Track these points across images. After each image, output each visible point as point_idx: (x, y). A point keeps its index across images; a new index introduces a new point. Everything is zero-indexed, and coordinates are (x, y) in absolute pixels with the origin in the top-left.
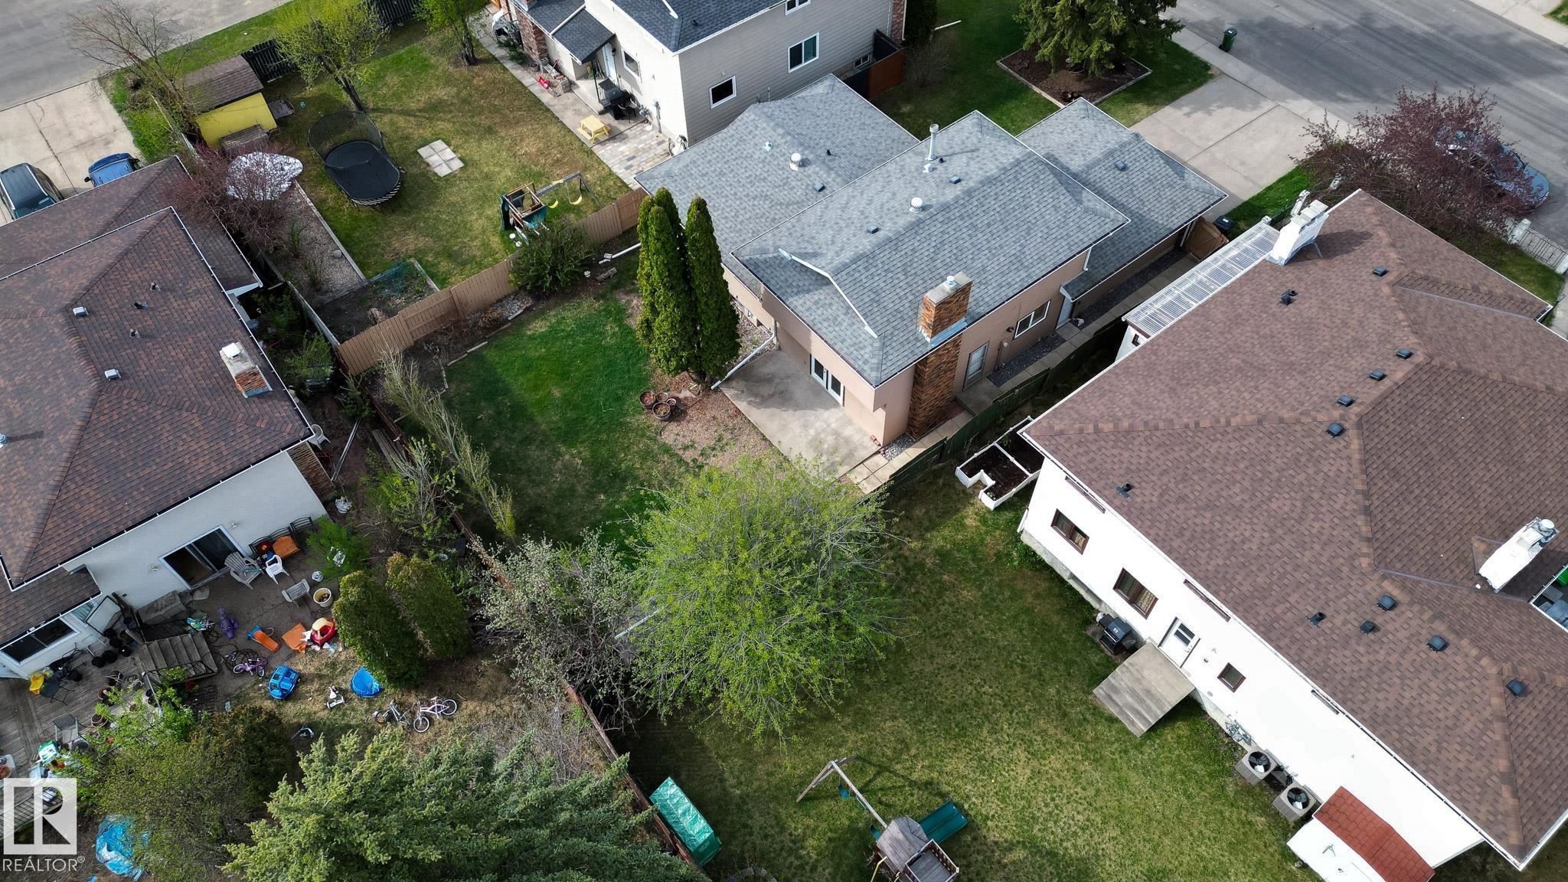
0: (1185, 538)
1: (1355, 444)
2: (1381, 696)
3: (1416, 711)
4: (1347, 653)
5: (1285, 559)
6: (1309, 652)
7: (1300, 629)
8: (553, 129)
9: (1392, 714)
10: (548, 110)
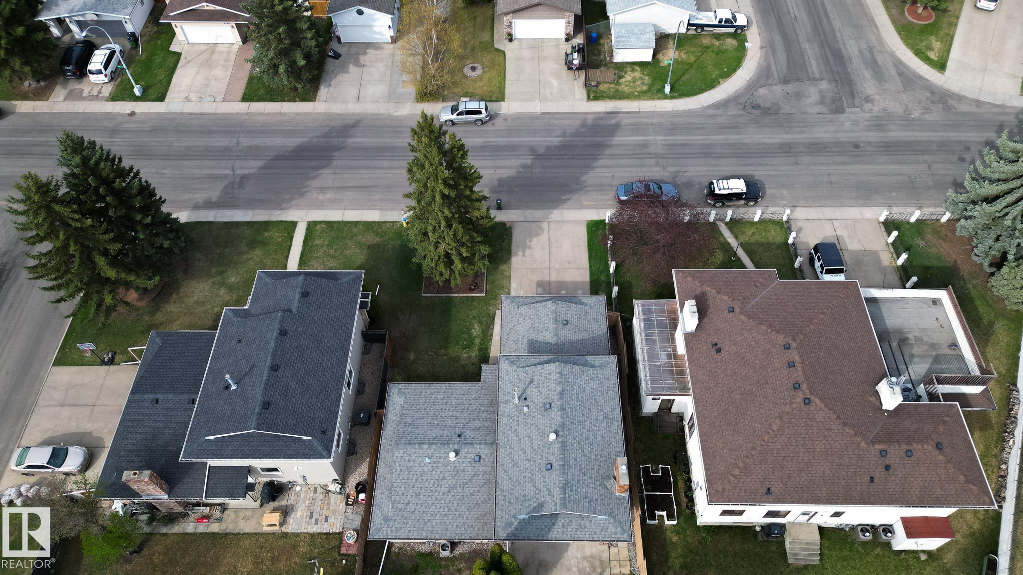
0: (806, 491)
1: (818, 402)
2: (914, 490)
3: (927, 485)
4: (891, 484)
5: (841, 467)
6: (882, 496)
7: (871, 490)
8: (246, 543)
9: (922, 493)
10: (227, 534)
